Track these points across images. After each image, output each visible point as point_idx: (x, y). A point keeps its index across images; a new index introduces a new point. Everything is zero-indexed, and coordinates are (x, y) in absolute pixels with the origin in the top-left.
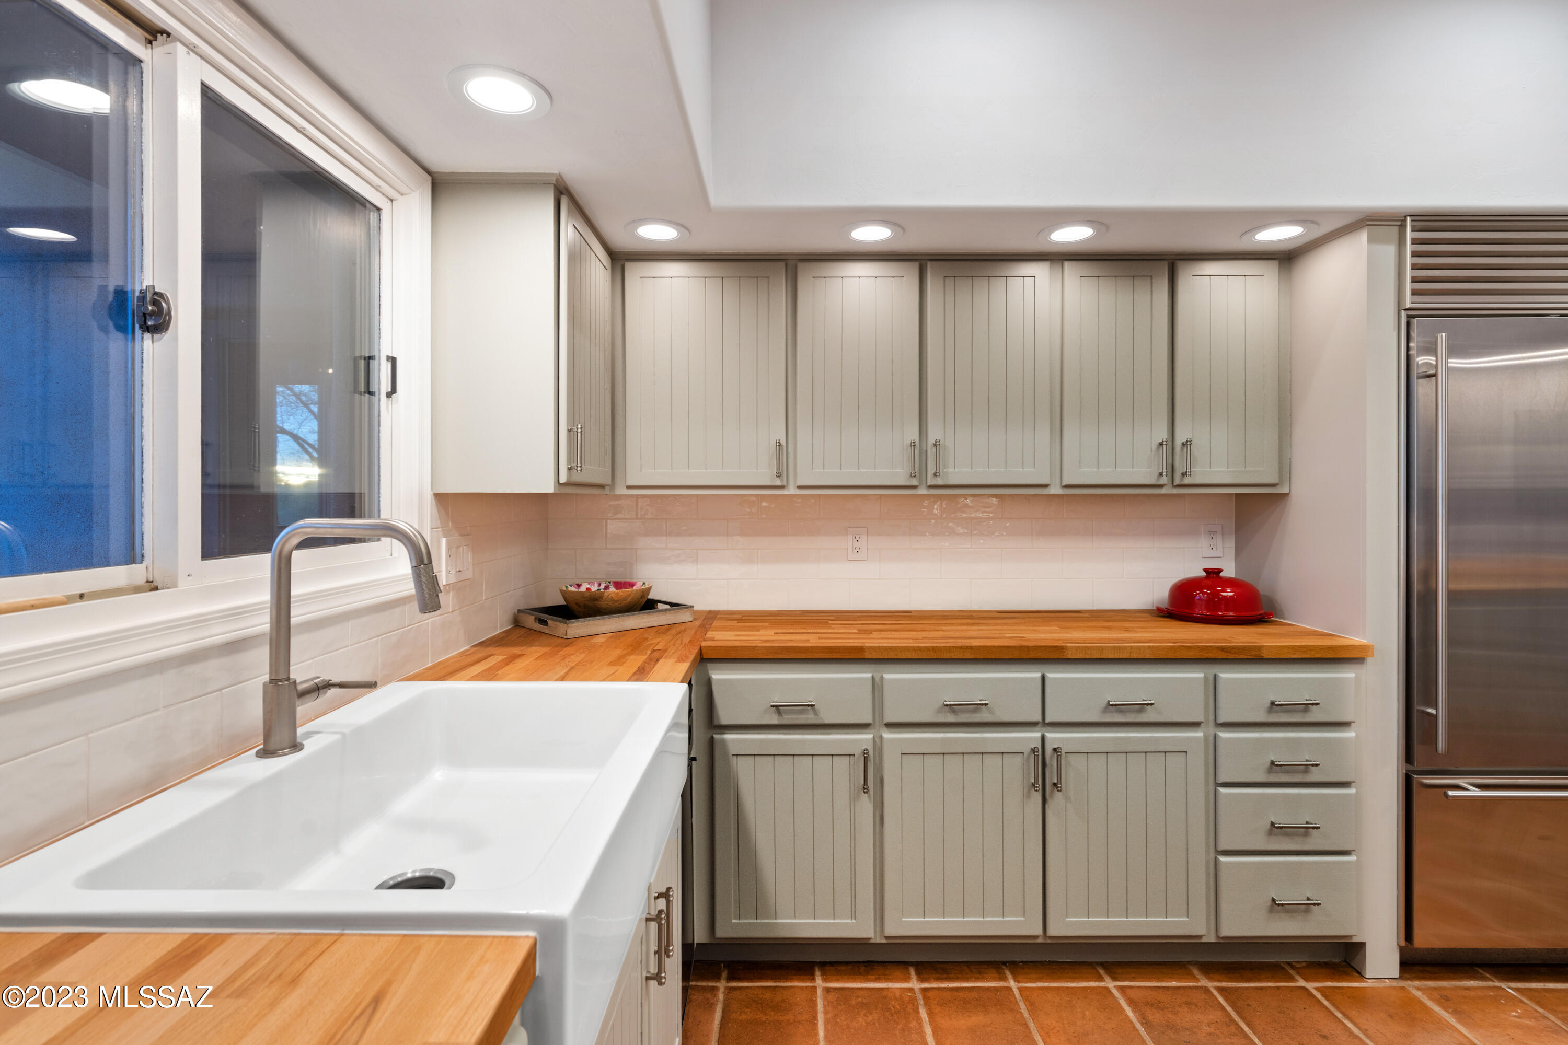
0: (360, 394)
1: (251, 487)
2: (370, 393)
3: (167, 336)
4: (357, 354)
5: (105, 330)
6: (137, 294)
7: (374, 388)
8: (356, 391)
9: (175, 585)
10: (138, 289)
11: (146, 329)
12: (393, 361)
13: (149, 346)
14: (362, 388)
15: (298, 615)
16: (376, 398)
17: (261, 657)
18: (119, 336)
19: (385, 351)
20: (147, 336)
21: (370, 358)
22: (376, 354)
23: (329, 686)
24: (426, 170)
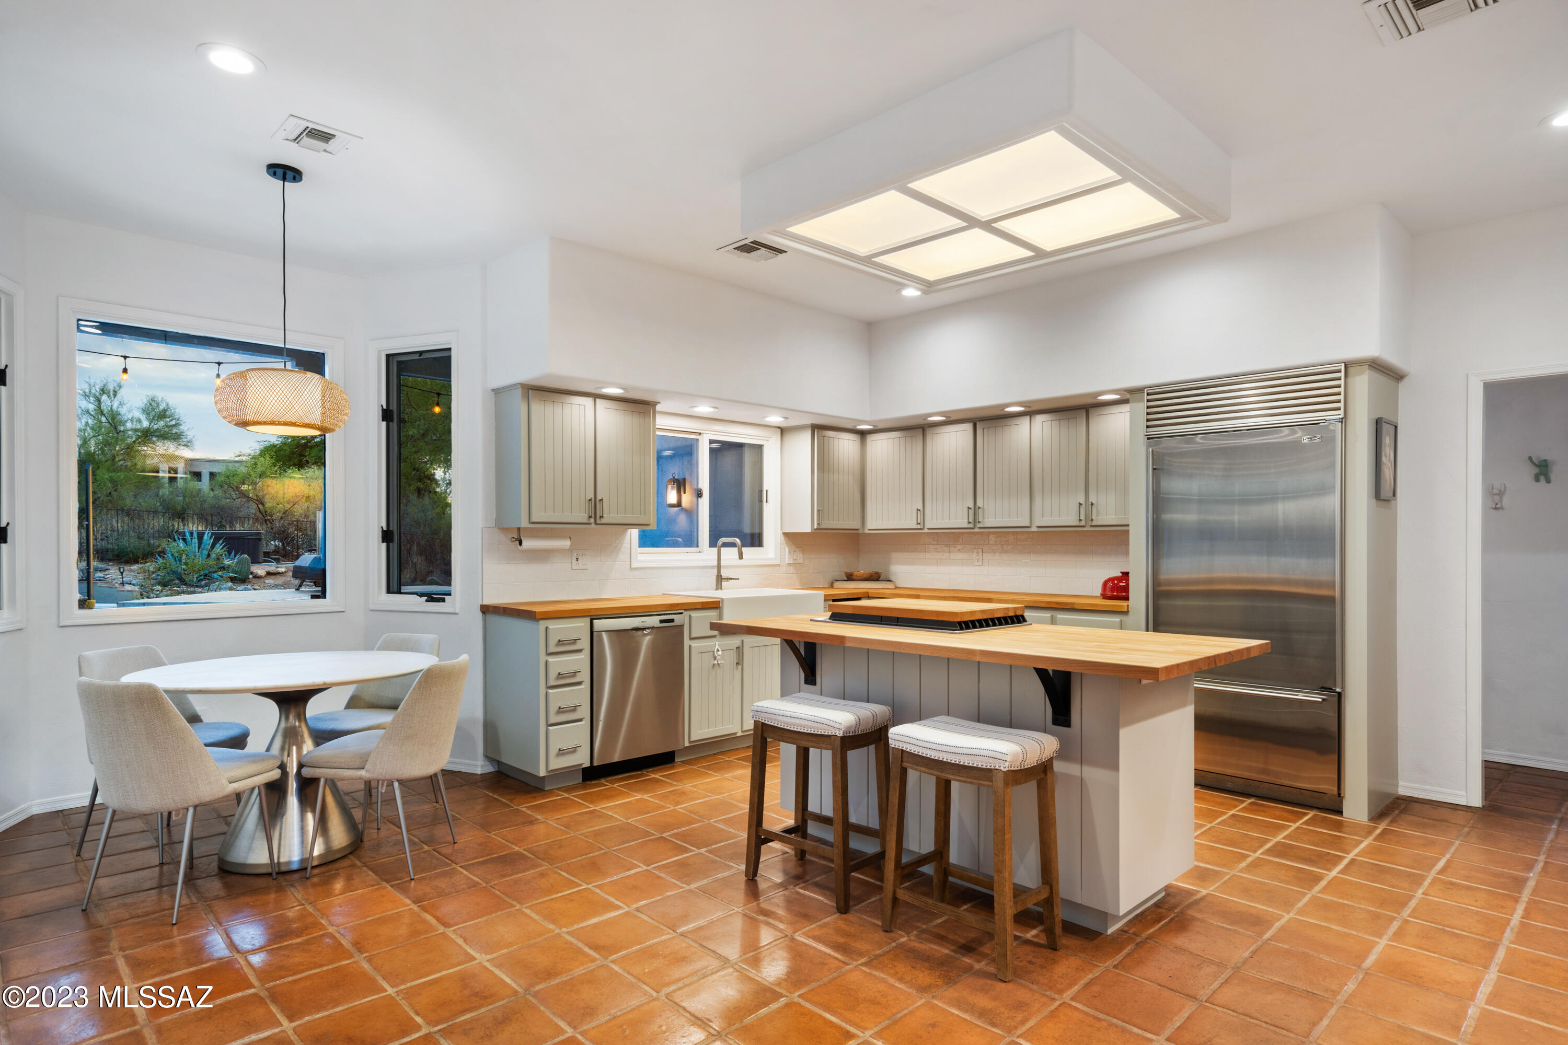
0: (759, 501)
2: (761, 501)
3: (702, 498)
4: (758, 490)
8: (757, 501)
9: (703, 552)
12: (767, 491)
13: (700, 500)
16: (763, 503)
17: (714, 572)
19: (765, 487)
20: (700, 498)
21: (761, 491)
22: (763, 489)
23: (731, 579)
24: (779, 428)
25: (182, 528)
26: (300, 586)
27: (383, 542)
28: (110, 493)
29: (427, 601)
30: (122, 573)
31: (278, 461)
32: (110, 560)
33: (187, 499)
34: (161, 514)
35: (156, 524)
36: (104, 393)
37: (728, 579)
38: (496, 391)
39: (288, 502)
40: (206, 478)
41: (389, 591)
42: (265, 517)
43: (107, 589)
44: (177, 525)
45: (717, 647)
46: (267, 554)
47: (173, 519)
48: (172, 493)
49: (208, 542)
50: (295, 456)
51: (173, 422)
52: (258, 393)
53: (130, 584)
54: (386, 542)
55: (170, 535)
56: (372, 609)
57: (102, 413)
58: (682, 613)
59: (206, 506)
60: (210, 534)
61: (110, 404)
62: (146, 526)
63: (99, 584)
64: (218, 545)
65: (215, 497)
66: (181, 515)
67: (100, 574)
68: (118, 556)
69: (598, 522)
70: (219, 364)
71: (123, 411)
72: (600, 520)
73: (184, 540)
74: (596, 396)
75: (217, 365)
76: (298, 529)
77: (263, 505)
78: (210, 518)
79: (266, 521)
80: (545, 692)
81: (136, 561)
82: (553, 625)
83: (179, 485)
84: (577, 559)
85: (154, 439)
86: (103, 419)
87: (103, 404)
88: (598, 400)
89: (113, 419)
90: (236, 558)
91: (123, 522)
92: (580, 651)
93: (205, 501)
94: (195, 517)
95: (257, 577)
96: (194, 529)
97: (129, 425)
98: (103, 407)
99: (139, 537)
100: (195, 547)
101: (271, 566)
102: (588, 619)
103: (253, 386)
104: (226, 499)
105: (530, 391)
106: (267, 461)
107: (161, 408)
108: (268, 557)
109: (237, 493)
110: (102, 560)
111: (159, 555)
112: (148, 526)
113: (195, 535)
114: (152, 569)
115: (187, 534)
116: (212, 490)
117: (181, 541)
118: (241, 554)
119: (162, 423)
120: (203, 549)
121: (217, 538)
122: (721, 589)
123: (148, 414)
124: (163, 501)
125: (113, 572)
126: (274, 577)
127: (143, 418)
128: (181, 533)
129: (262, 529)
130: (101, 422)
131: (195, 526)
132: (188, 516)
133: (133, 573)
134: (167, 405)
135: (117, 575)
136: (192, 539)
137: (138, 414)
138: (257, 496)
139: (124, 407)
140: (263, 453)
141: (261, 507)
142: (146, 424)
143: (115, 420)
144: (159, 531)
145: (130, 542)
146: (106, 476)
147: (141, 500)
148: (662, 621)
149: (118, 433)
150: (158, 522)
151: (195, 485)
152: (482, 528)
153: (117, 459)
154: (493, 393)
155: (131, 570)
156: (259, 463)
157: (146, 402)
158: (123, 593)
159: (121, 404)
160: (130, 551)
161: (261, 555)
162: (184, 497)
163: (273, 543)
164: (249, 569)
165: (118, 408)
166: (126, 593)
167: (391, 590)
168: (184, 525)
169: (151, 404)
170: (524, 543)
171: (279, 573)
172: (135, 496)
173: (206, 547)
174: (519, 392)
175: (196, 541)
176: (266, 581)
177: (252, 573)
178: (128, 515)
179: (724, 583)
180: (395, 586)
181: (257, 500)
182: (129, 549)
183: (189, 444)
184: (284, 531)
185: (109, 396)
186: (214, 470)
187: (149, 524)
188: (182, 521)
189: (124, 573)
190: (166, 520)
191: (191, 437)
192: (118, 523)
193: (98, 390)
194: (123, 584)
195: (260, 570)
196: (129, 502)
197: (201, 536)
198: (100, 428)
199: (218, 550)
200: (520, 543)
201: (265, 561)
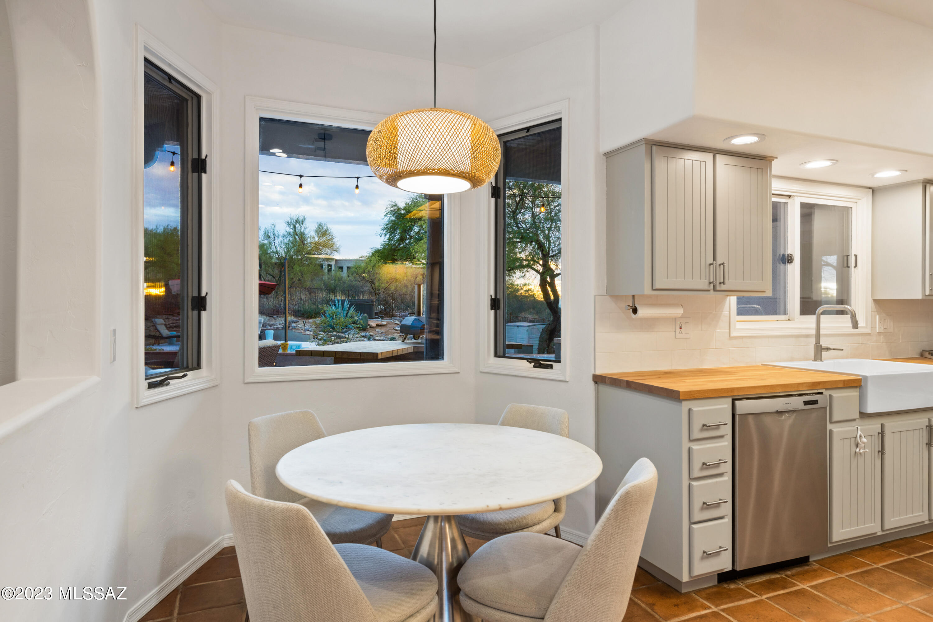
0: (845, 267)
1: (810, 298)
2: (848, 267)
3: (792, 264)
4: (844, 255)
5: (780, 263)
6: (787, 255)
7: (849, 265)
8: (843, 267)
9: (794, 320)
10: (787, 254)
11: (788, 263)
12: (856, 256)
13: (789, 266)
14: (846, 265)
15: (822, 332)
16: (850, 268)
17: (813, 341)
18: (783, 265)
19: (853, 252)
20: (789, 264)
21: (848, 256)
22: (850, 254)
23: (830, 349)
24: (870, 188)
25: (334, 298)
26: (405, 339)
27: (492, 309)
28: (300, 279)
29: (534, 367)
30: (305, 324)
31: (382, 258)
32: (299, 317)
33: (336, 282)
34: (324, 290)
35: (321, 296)
36: (297, 222)
37: (828, 349)
38: (608, 155)
39: (387, 282)
40: (345, 270)
41: (496, 355)
42: (375, 291)
43: (297, 333)
44: (332, 296)
45: (859, 433)
46: (376, 314)
47: (330, 293)
48: (329, 278)
49: (347, 306)
50: (390, 256)
51: (330, 238)
52: (414, 133)
53: (308, 330)
54: (495, 309)
55: (328, 302)
56: (482, 371)
57: (297, 235)
58: (821, 393)
59: (345, 285)
60: (348, 301)
61: (300, 229)
62: (317, 297)
63: (294, 330)
64: (352, 308)
65: (350, 280)
66: (333, 290)
67: (294, 325)
68: (303, 314)
69: (718, 288)
70: (358, 178)
71: (306, 232)
72: (720, 287)
73: (335, 305)
74: (716, 152)
75: (356, 179)
76: (393, 299)
77: (374, 285)
78: (348, 292)
79: (376, 294)
80: (688, 484)
81: (311, 317)
82: (698, 407)
83: (333, 274)
84: (681, 328)
85: (321, 247)
86: (297, 237)
87: (297, 229)
88: (718, 156)
89: (301, 237)
90: (361, 316)
91: (306, 295)
92: (722, 437)
93: (345, 283)
94: (340, 292)
95: (371, 327)
96: (340, 299)
97: (309, 240)
98: (297, 231)
99: (313, 303)
100: (340, 309)
101: (379, 321)
102: (730, 400)
103: (408, 126)
104: (356, 281)
105: (654, 148)
106: (376, 258)
107: (324, 229)
108: (377, 315)
109: (361, 277)
110: (296, 316)
111: (323, 314)
112: (318, 297)
113: (340, 302)
114: (318, 322)
115: (337, 302)
116: (349, 276)
117: (333, 305)
118: (363, 314)
119: (325, 238)
120: (344, 311)
121: (351, 304)
122: (821, 360)
123: (318, 234)
124: (325, 283)
125: (300, 324)
126: (380, 327)
127: (315, 235)
128: (333, 301)
129: (373, 298)
130: (296, 239)
131: (340, 297)
132: (337, 291)
133: (310, 324)
134: (327, 228)
135: (302, 325)
136: (338, 304)
137: (313, 234)
138: (371, 279)
139: (307, 230)
140: (373, 254)
141: (373, 285)
142: (317, 239)
143: (302, 237)
144: (322, 300)
145: (308, 306)
146: (298, 269)
147: (314, 283)
148: (806, 403)
149: (303, 245)
150: (322, 295)
151: (340, 274)
152: (595, 296)
153: (303, 260)
154: (605, 157)
155: (309, 323)
156: (372, 260)
157: (317, 227)
158: (305, 336)
159: (305, 228)
160: (309, 311)
161: (374, 314)
162: (335, 281)
163: (379, 307)
164: (367, 323)
165: (304, 230)
166: (306, 336)
167: (498, 354)
168: (335, 297)
169: (319, 228)
170: (640, 311)
171: (383, 325)
172: (312, 280)
173: (346, 309)
174: (643, 149)
175: (340, 305)
176: (377, 330)
177: (369, 325)
178: (308, 291)
179: (824, 354)
180: (501, 352)
181: (371, 282)
182: (308, 310)
183: (338, 250)
184: (385, 300)
185: (299, 224)
186: (349, 265)
187: (318, 296)
188: (334, 294)
189: (306, 324)
190: (326, 293)
191: (338, 246)
192: (304, 296)
193: (294, 221)
194: (305, 330)
195: (373, 323)
196: (308, 284)
197: (343, 303)
198: (296, 242)
199: (352, 312)
200: (635, 311)
201: (376, 318)
